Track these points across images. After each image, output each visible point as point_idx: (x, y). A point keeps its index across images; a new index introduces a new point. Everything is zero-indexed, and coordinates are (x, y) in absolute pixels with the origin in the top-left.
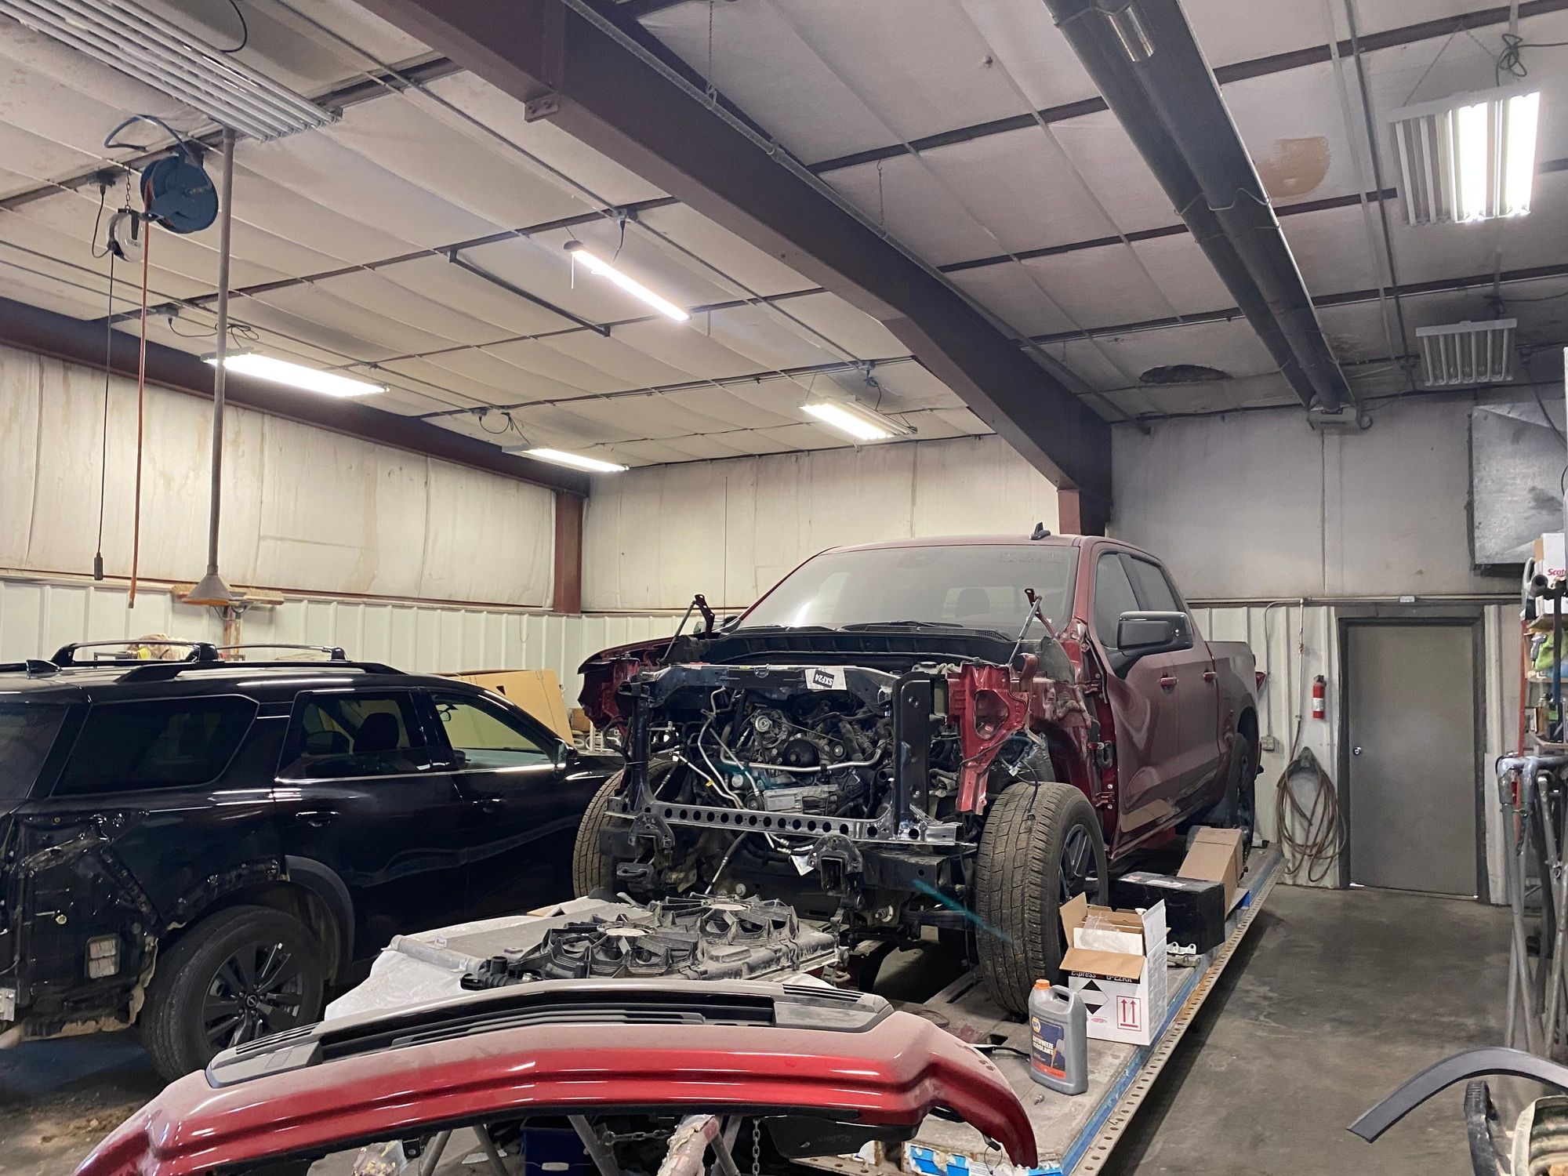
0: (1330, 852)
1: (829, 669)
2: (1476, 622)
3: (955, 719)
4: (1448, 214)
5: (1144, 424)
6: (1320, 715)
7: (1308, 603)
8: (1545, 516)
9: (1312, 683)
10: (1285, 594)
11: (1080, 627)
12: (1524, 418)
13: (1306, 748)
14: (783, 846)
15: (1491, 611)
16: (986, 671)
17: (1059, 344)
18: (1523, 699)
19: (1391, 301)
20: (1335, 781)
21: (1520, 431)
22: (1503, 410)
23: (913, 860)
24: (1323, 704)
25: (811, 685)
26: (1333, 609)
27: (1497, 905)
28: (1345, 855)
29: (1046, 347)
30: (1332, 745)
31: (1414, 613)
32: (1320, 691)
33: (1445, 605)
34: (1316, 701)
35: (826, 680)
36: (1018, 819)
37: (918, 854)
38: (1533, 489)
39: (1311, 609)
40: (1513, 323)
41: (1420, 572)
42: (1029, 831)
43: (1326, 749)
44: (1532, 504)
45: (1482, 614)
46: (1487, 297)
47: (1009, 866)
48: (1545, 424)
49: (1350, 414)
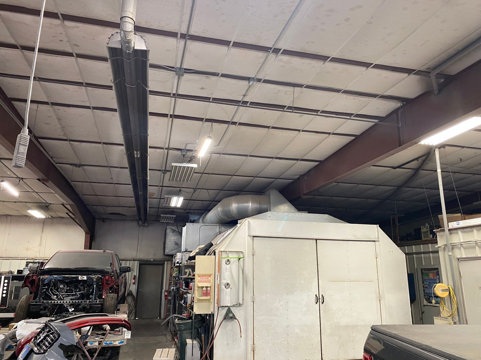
0: (133, 312)
1: (83, 276)
2: (163, 264)
3: (103, 284)
4: (170, 204)
5: (103, 220)
6: (134, 283)
7: (134, 260)
8: (176, 246)
9: (133, 277)
10: (129, 258)
11: (115, 268)
12: (174, 229)
13: (131, 290)
14: (68, 307)
15: (166, 262)
16: (108, 276)
17: (96, 207)
18: (170, 280)
19: (157, 209)
20: (135, 296)
21: (174, 231)
22: (171, 227)
23: (96, 306)
24: (135, 281)
25: (80, 279)
26: (138, 261)
27: (162, 319)
28: (136, 312)
29: (93, 207)
30: (135, 289)
31: (153, 263)
32: (134, 279)
33: (159, 261)
34: (134, 280)
35: (83, 278)
36: (110, 299)
37: (96, 305)
38: (175, 242)
39: (134, 261)
40: (175, 216)
41: (155, 255)
42: (112, 300)
43: (134, 290)
44: (174, 244)
45: (164, 263)
46: (171, 211)
47: (109, 306)
48: (178, 230)
49: (146, 225)
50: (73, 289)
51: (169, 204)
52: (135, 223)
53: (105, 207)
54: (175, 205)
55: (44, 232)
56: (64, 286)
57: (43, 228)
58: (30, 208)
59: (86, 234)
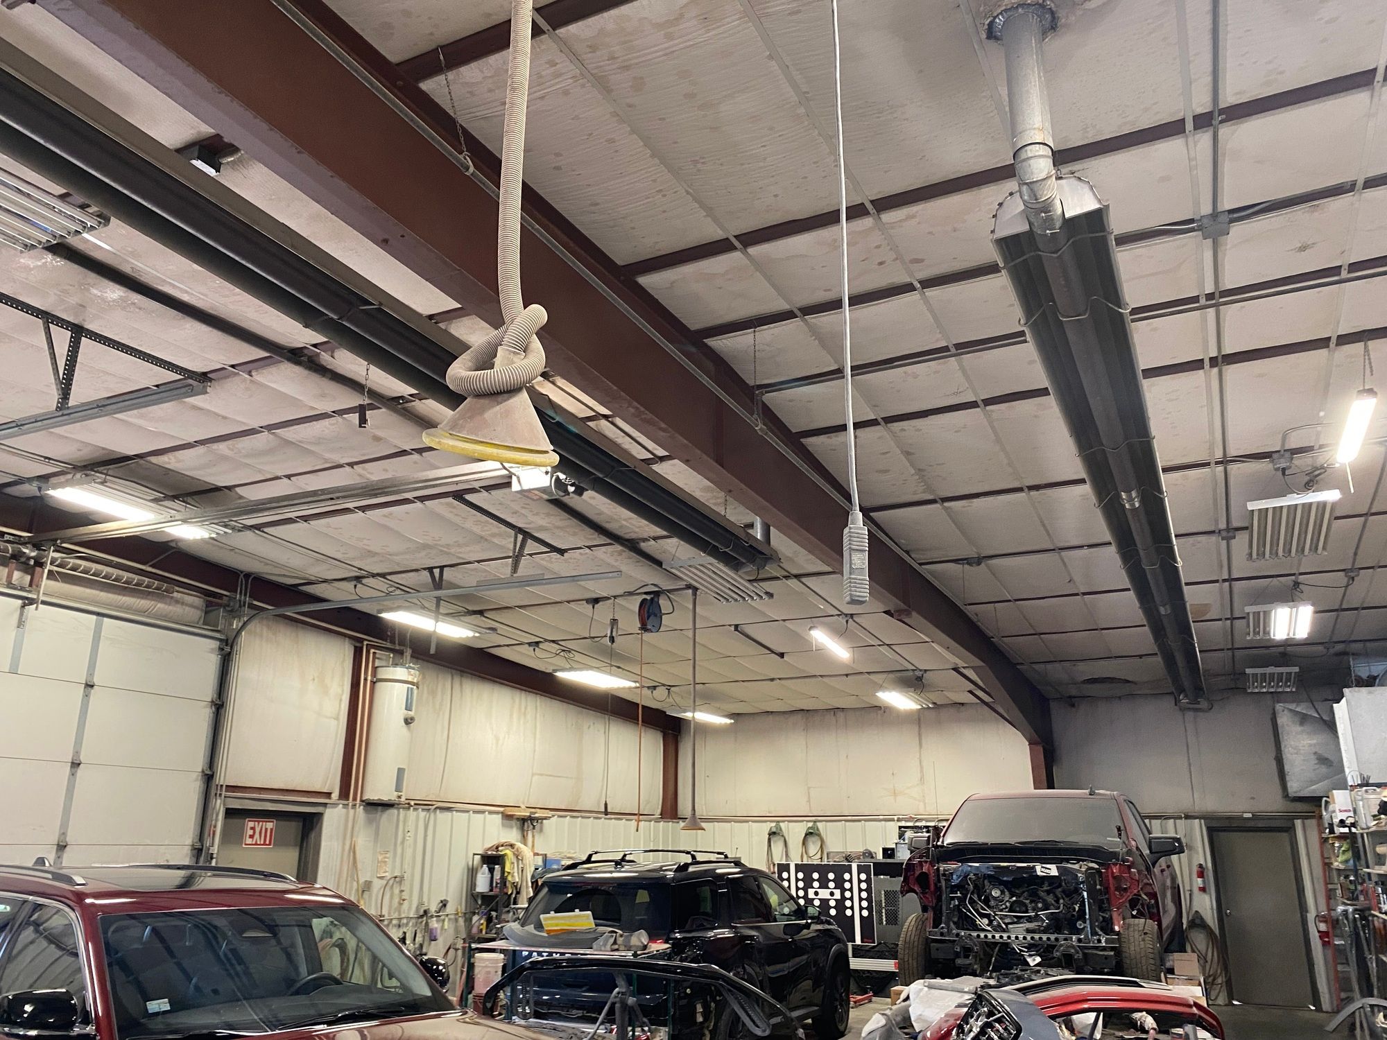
0: (1219, 980)
1: (1048, 866)
2: (1290, 830)
3: (1107, 889)
4: (1269, 633)
5: (1071, 702)
6: (1203, 890)
7: (1187, 817)
8: (1324, 770)
9: (1195, 869)
10: (1170, 810)
11: (1133, 843)
12: (1304, 712)
13: (1197, 911)
14: (1024, 952)
15: (1298, 823)
16: (1118, 866)
17: (1042, 666)
18: (1325, 880)
19: (1230, 653)
20: (1217, 932)
21: (1303, 719)
22: (1293, 706)
23: (1101, 953)
24: (1204, 882)
25: (1039, 873)
26: (1203, 821)
27: (1327, 1012)
28: (1228, 983)
29: (1036, 667)
30: (1212, 908)
31: (1252, 824)
32: (1201, 874)
33: (1269, 819)
34: (1200, 880)
35: (1047, 871)
36: (1137, 936)
37: (1101, 951)
38: (1315, 753)
39: (1189, 821)
40: (1296, 669)
41: (1253, 798)
42: (1143, 940)
43: (1209, 912)
44: (1316, 762)
45: (1294, 825)
46: (1280, 653)
47: (1138, 957)
48: (1317, 716)
49: (1204, 704)
50: (1027, 902)
51: (1267, 633)
52: (1168, 703)
53: (1067, 664)
54: (1288, 635)
55: (924, 744)
56: (1003, 892)
57: (920, 735)
58: (881, 687)
59: (1030, 744)
